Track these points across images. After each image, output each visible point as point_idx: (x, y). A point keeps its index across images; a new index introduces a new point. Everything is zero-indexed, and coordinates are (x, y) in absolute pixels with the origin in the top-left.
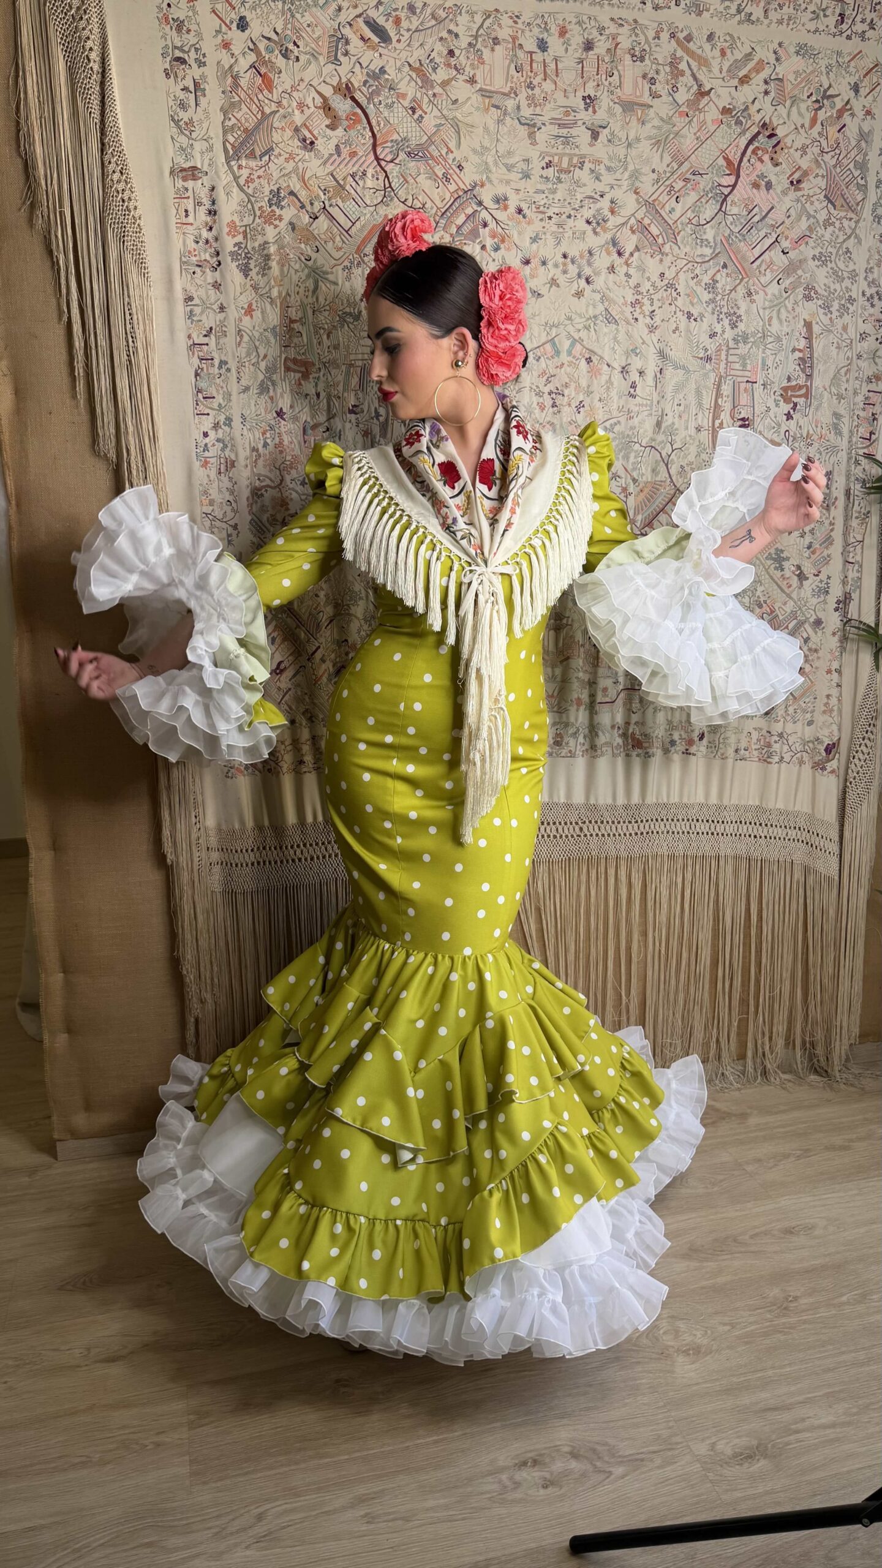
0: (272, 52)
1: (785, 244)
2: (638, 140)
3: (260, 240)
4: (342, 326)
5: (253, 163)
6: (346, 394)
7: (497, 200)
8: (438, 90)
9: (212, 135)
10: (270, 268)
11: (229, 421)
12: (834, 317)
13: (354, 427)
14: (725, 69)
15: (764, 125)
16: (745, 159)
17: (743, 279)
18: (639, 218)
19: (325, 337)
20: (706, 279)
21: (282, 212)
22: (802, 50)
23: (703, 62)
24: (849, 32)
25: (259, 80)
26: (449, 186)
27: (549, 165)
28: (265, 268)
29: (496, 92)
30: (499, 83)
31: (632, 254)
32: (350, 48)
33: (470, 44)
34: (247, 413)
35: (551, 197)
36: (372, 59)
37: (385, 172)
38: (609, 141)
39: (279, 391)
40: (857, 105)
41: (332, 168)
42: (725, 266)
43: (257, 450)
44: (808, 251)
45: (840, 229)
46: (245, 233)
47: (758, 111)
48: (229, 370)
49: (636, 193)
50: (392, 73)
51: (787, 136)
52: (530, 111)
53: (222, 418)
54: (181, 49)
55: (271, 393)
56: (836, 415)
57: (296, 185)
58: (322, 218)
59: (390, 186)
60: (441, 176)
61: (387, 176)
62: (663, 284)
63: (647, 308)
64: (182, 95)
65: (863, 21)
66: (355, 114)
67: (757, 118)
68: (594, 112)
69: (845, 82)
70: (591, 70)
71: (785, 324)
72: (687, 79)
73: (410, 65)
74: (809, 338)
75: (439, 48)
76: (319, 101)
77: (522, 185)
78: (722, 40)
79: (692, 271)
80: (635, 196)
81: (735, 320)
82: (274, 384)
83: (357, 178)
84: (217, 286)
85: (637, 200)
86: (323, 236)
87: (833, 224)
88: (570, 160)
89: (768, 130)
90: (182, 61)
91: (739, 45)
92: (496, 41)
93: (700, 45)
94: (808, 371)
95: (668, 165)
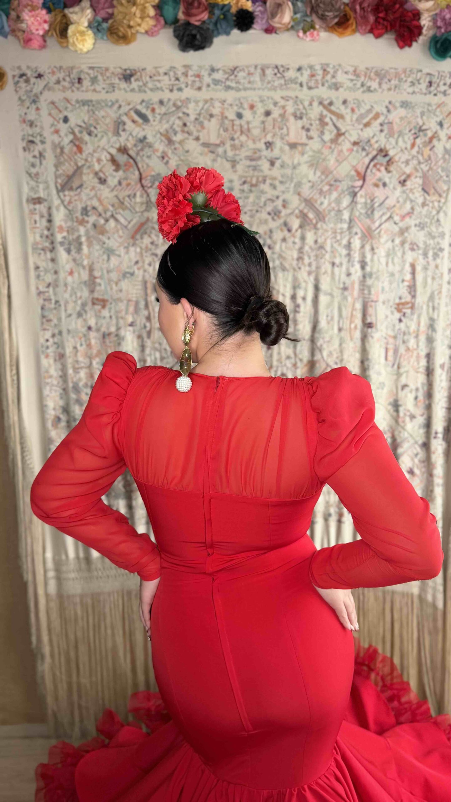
0: (82, 133)
1: (397, 219)
2: (299, 164)
3: (76, 235)
4: (124, 279)
5: (72, 193)
6: (127, 316)
9: (49, 179)
10: (82, 249)
11: (60, 333)
12: (430, 260)
13: (132, 334)
14: (354, 119)
15: (381, 149)
16: (369, 171)
17: (367, 241)
18: (301, 209)
19: (114, 285)
20: (345, 242)
21: (88, 219)
22: (405, 104)
23: (340, 117)
24: (435, 92)
25: (75, 149)
27: (244, 183)
28: (79, 250)
29: (212, 144)
30: (214, 139)
31: (297, 230)
32: (127, 127)
33: (196, 119)
34: (70, 328)
35: (246, 201)
36: (138, 132)
37: (147, 193)
38: (281, 166)
39: (89, 315)
40: (442, 135)
41: (116, 193)
42: (356, 234)
43: (76, 348)
44: (411, 222)
45: (432, 208)
46: (68, 231)
47: (377, 142)
48: (60, 305)
49: (299, 194)
50: (150, 139)
51: (396, 155)
52: (233, 153)
53: (56, 331)
54: (32, 136)
55: (84, 317)
56: (432, 320)
57: (96, 204)
58: (111, 221)
59: (150, 201)
61: (148, 195)
62: (316, 246)
63: (307, 260)
64: (32, 160)
65: (445, 84)
66: (129, 162)
67: (376, 146)
68: (272, 150)
69: (433, 121)
70: (269, 127)
71: (397, 265)
72: (330, 127)
73: (161, 134)
74: (413, 273)
75: (178, 122)
76: (109, 157)
78: (352, 102)
79: (335, 237)
80: (298, 197)
81: (363, 265)
82: (86, 312)
83: (131, 197)
84: (53, 260)
85: (300, 200)
86: (112, 231)
87: (428, 205)
88: (258, 179)
89: (383, 152)
90: (32, 142)
91: (363, 104)
92: (211, 116)
93: (338, 107)
94: (413, 293)
95: (319, 177)
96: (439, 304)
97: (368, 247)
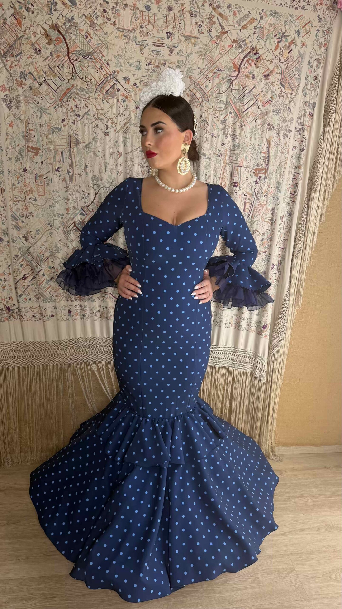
0: (22, 8)
1: (260, 104)
2: (191, 53)
3: (16, 94)
4: (53, 133)
5: (13, 59)
6: (54, 163)
7: (125, 79)
8: (98, 28)
10: (20, 106)
12: (281, 138)
13: (58, 177)
14: (235, 21)
15: (253, 48)
16: (243, 64)
17: (238, 120)
18: (191, 89)
19: (45, 137)
20: (222, 118)
21: (26, 82)
22: (273, 13)
23: (225, 18)
24: (297, 6)
25: (15, 21)
26: (102, 72)
27: (149, 64)
28: (18, 107)
29: (125, 30)
30: (127, 26)
32: (58, 8)
33: (113, 7)
34: (10, 169)
35: (150, 78)
36: (67, 13)
37: (73, 65)
38: (178, 53)
39: (24, 160)
40: (299, 41)
41: (49, 62)
42: (230, 113)
43: (15, 185)
44: (270, 108)
45: (286, 99)
46: (9, 90)
47: (250, 42)
49: (190, 78)
50: (77, 20)
51: (263, 54)
52: (141, 38)
55: (21, 161)
56: (279, 183)
57: (32, 70)
58: (44, 85)
59: (75, 71)
60: (99, 67)
61: (74, 67)
62: (201, 120)
66: (59, 38)
67: (250, 45)
68: (172, 40)
69: (293, 30)
70: (170, 20)
71: (257, 140)
72: (217, 25)
73: (85, 16)
74: (269, 147)
75: (99, 7)
76: (43, 31)
77: (136, 72)
78: (234, 7)
79: (215, 114)
80: (189, 79)
81: (234, 138)
82: (22, 157)
83: (60, 67)
85: (190, 81)
86: (44, 93)
87: (283, 96)
88: (160, 62)
89: (254, 51)
91: (243, 10)
92: (126, 6)
93: (224, 10)
94: (267, 162)
95: (206, 66)
96: (284, 172)
97: (238, 124)
